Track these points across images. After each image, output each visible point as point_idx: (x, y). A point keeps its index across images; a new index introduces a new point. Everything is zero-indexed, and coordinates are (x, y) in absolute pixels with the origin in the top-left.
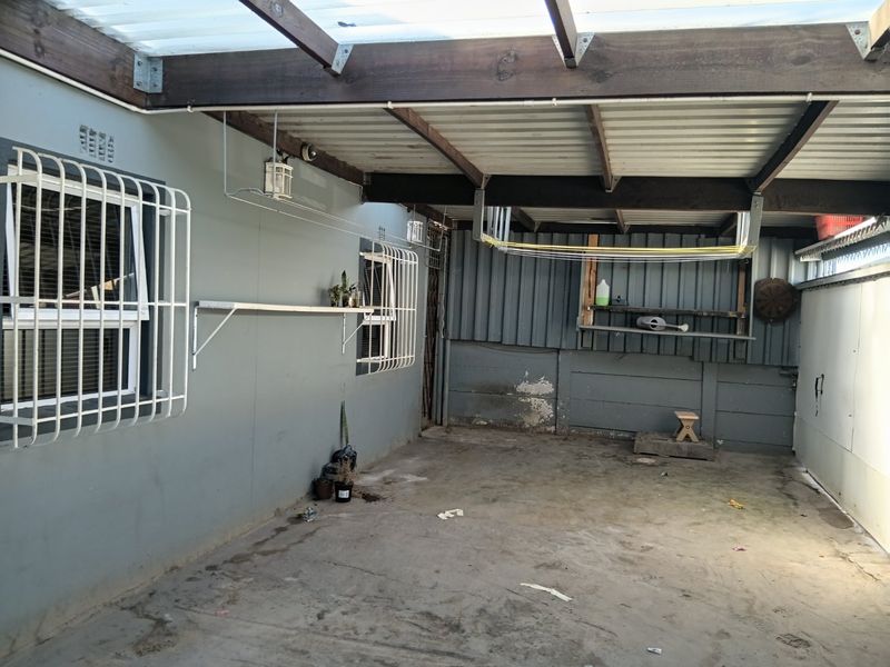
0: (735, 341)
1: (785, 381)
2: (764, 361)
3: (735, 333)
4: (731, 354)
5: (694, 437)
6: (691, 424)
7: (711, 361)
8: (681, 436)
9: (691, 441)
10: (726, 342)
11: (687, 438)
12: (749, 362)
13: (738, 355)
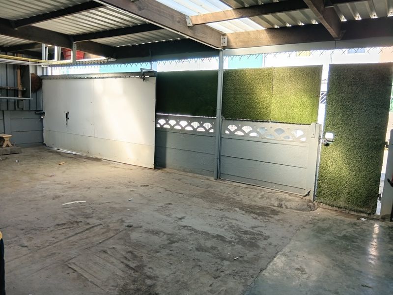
0: (18, 100)
1: (37, 116)
2: (30, 108)
3: (18, 97)
4: (16, 106)
5: (10, 145)
6: (8, 139)
7: (8, 109)
8: (4, 146)
9: (9, 146)
10: (13, 101)
11: (8, 146)
12: (24, 109)
13: (20, 106)
